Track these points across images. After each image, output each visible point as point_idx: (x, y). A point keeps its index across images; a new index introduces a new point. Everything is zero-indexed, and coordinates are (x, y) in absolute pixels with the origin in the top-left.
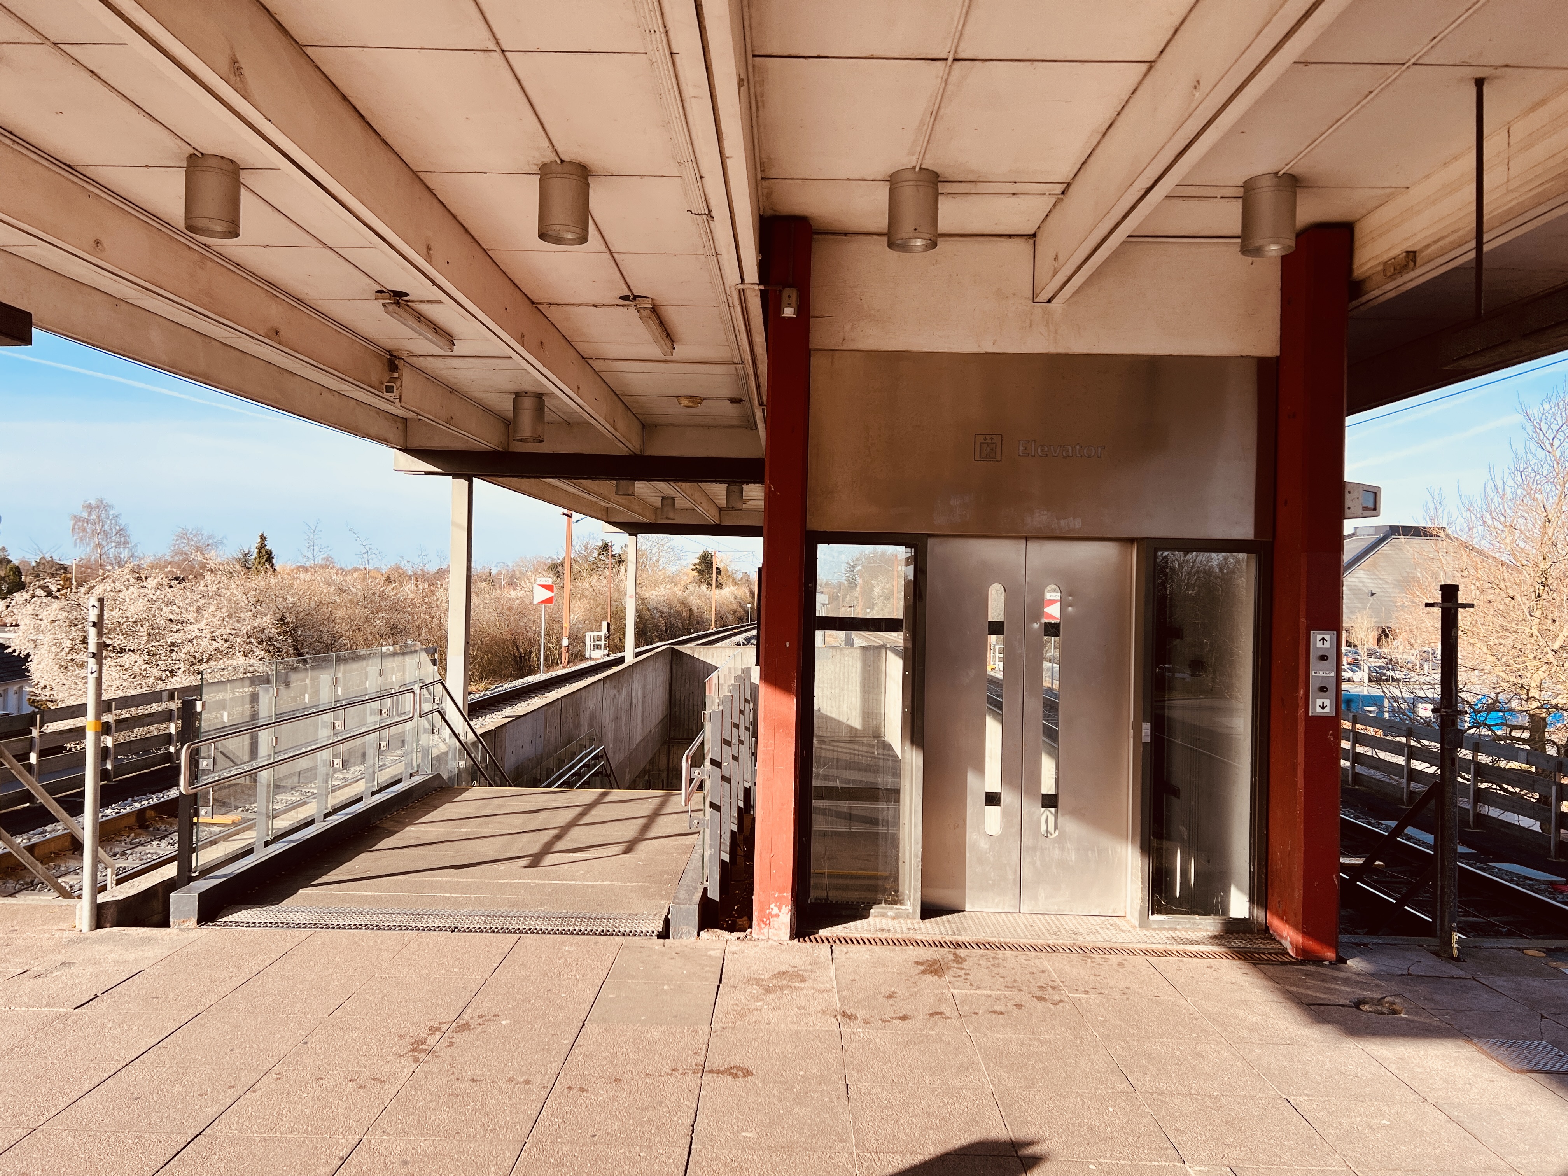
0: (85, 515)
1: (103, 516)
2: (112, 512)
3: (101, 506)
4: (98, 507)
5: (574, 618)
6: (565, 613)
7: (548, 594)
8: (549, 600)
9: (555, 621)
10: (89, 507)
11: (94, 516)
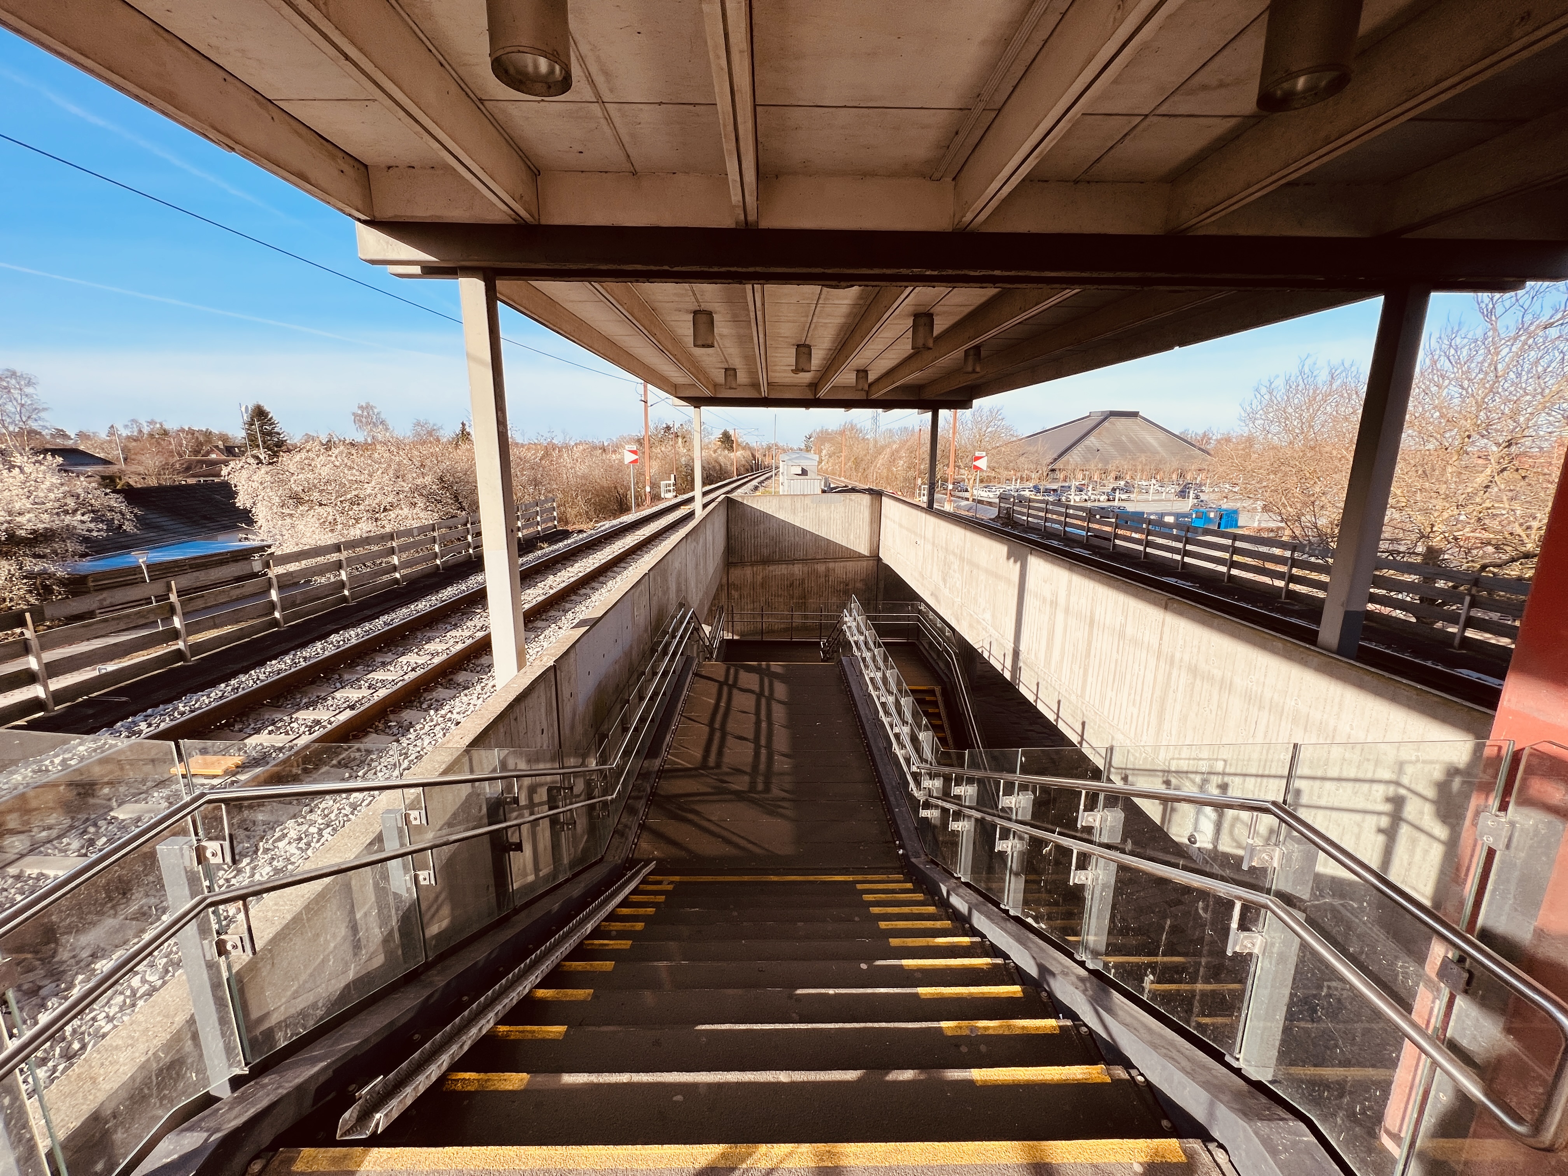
0: (360, 412)
1: (371, 413)
2: (375, 411)
3: (368, 407)
4: (367, 407)
5: (653, 471)
6: (647, 469)
7: (634, 457)
8: (635, 461)
9: (640, 474)
10: (361, 407)
11: (365, 413)
